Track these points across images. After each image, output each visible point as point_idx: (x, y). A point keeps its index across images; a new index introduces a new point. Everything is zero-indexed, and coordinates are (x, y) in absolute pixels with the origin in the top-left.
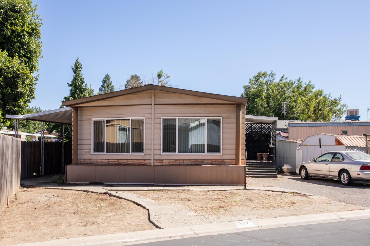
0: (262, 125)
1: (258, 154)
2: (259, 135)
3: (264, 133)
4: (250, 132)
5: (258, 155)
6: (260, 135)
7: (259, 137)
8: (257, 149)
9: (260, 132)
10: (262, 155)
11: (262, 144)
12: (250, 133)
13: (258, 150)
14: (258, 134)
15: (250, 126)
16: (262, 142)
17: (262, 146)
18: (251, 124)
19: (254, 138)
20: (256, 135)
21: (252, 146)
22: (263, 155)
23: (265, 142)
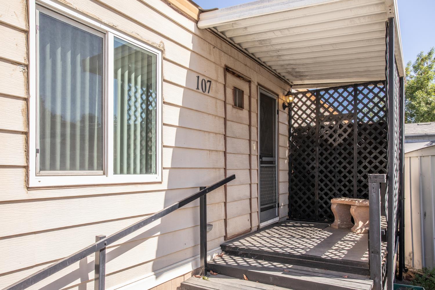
0: (356, 90)
1: (336, 202)
2: (345, 131)
3: (366, 120)
4: (313, 120)
5: (334, 207)
6: (349, 130)
7: (345, 135)
8: (340, 181)
9: (351, 116)
10: (349, 206)
11: (360, 163)
12: (313, 124)
13: (345, 186)
14: (341, 126)
15: (313, 98)
16: (360, 153)
17: (360, 172)
18: (314, 91)
19: (326, 141)
20: (335, 131)
21: (321, 172)
22: (353, 210)
23: (370, 153)
